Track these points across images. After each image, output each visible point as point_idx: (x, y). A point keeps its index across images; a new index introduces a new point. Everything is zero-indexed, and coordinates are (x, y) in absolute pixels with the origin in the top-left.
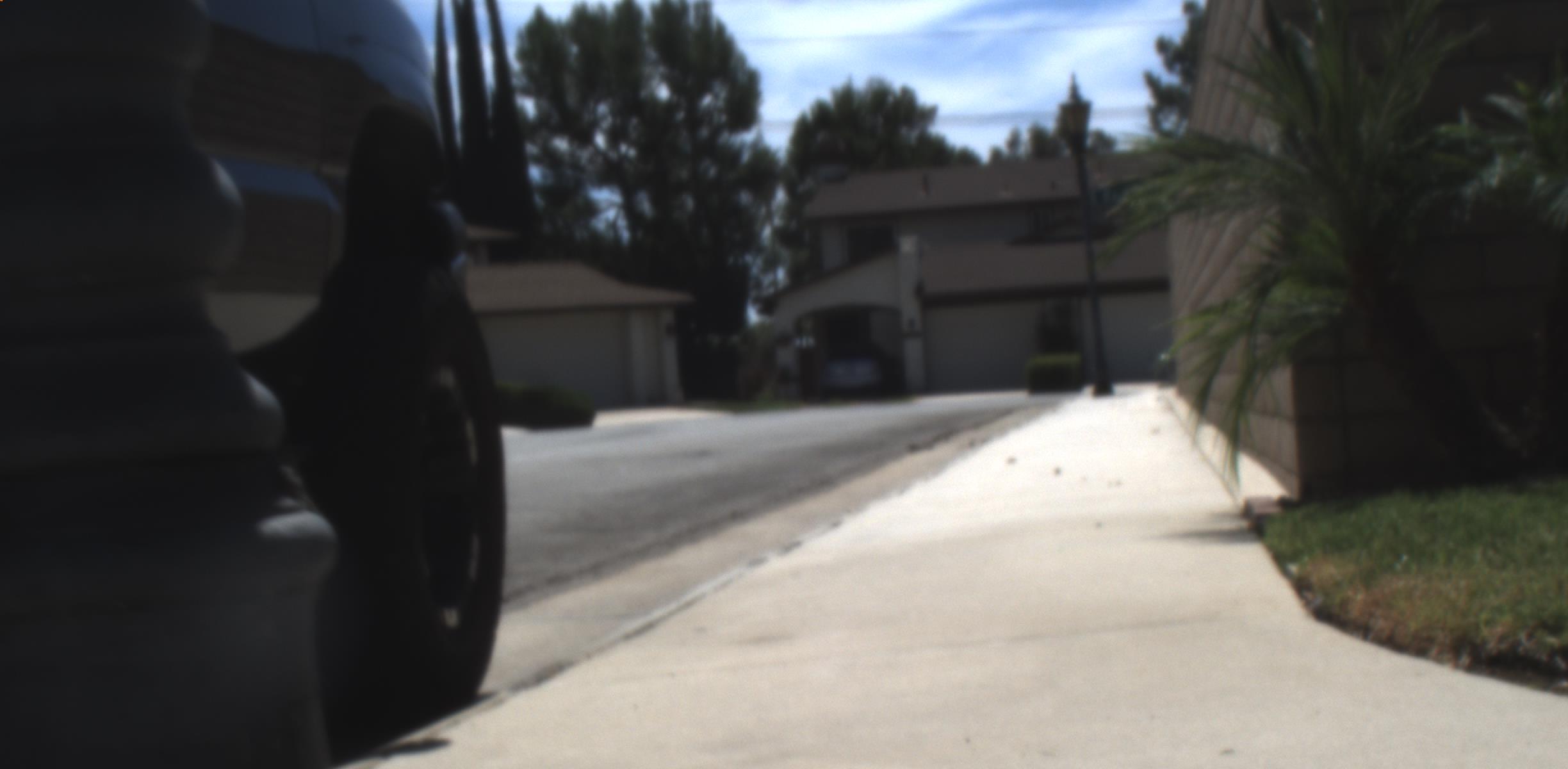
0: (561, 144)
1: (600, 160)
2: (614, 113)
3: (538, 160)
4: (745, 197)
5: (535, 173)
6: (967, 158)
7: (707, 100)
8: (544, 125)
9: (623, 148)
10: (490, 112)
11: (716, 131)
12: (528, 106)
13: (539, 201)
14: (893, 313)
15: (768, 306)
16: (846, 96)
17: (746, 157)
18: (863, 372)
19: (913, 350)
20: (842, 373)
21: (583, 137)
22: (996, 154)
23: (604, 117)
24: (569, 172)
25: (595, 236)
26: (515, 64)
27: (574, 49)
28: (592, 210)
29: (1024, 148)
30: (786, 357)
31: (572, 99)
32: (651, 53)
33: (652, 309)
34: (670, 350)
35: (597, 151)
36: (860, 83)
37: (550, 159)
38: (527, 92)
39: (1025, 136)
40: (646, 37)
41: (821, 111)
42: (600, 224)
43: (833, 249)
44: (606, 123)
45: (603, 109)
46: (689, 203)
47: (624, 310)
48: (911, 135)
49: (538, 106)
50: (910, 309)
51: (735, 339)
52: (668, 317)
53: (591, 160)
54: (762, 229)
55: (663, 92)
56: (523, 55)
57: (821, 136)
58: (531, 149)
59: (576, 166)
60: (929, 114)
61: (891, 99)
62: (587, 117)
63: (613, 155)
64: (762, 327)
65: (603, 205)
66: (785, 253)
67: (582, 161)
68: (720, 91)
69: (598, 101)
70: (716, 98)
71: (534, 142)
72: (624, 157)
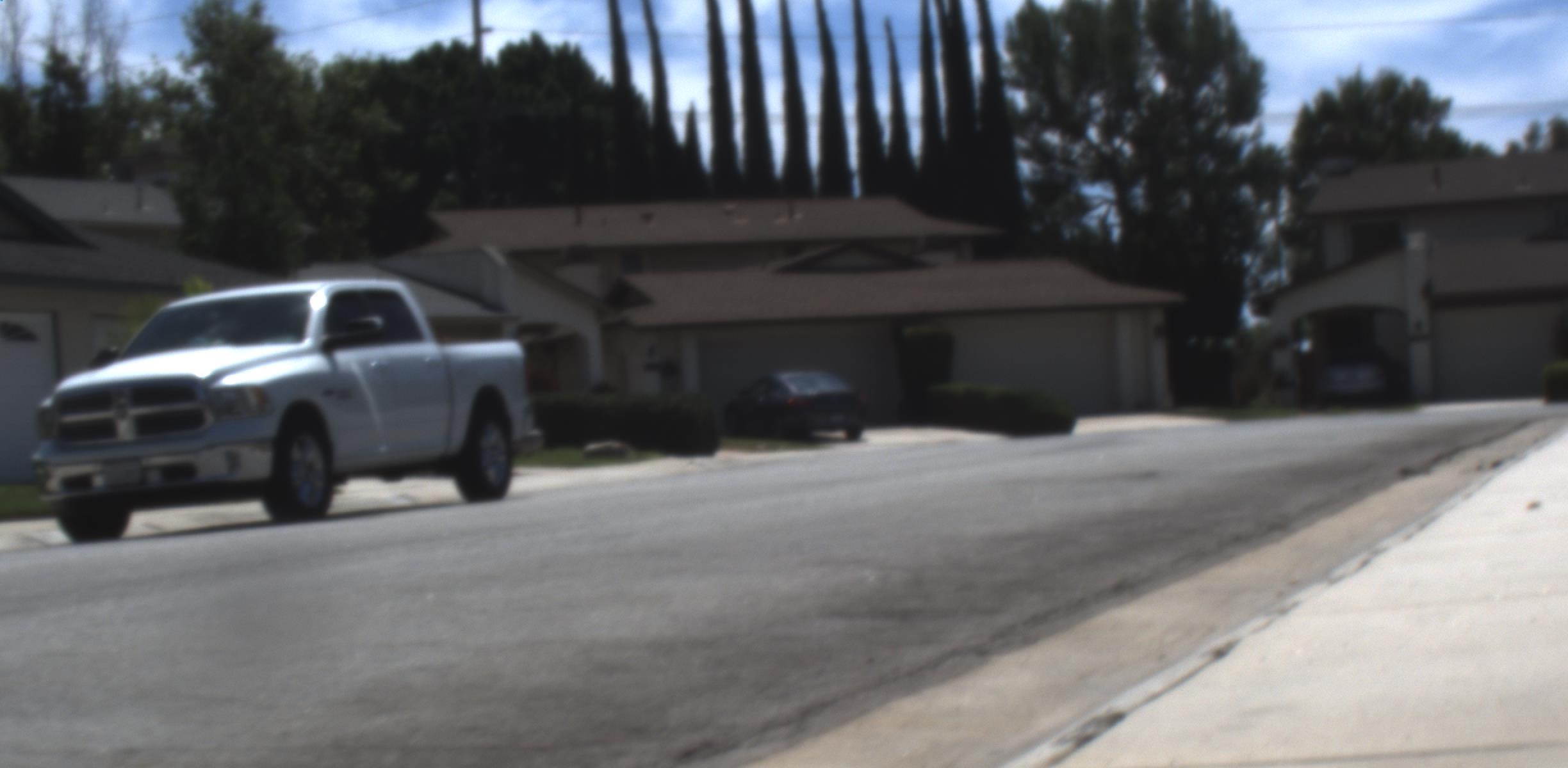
0: (1053, 138)
1: (1093, 154)
2: (1108, 105)
3: (1028, 155)
4: (1247, 192)
5: (1026, 167)
6: (1481, 153)
7: (1205, 91)
8: (1034, 119)
9: (1117, 142)
10: (978, 105)
11: (1215, 124)
12: (1019, 99)
13: (1027, 195)
14: (1399, 314)
15: (1264, 306)
16: (1354, 88)
17: (1247, 150)
18: (1365, 377)
19: (1420, 355)
20: (1343, 378)
21: (1075, 131)
22: (1513, 149)
23: (1097, 110)
24: (1060, 167)
25: (1086, 232)
26: (1005, 56)
27: (1067, 39)
28: (1083, 206)
29: (1544, 143)
30: (1282, 361)
31: (1064, 90)
32: (1149, 43)
33: (1143, 308)
34: (1159, 352)
35: (1090, 146)
36: (1370, 74)
37: (1041, 153)
38: (1017, 84)
39: (1545, 131)
40: (1142, 25)
41: (1325, 100)
42: (1092, 220)
43: (1336, 245)
44: (1099, 117)
45: (1096, 100)
46: (1186, 199)
47: (1112, 309)
48: (1424, 130)
49: (1029, 99)
50: (1417, 311)
51: (1230, 342)
52: (1157, 318)
53: (1083, 155)
54: (1262, 226)
55: (1160, 84)
56: (1013, 45)
57: (1326, 128)
58: (1021, 143)
59: (1067, 160)
60: (1442, 107)
61: (1401, 90)
62: (1079, 109)
63: (1106, 149)
64: (1260, 329)
65: (1096, 202)
66: (1286, 254)
67: (1074, 157)
68: (1220, 78)
69: (1092, 92)
70: (1215, 87)
71: (1024, 136)
72: (1118, 152)
